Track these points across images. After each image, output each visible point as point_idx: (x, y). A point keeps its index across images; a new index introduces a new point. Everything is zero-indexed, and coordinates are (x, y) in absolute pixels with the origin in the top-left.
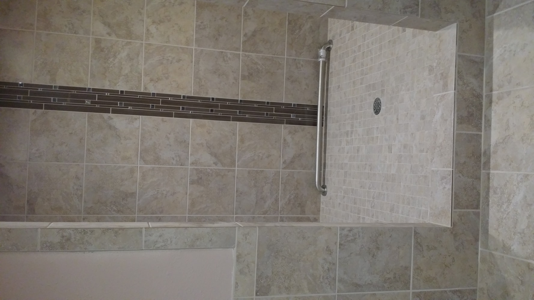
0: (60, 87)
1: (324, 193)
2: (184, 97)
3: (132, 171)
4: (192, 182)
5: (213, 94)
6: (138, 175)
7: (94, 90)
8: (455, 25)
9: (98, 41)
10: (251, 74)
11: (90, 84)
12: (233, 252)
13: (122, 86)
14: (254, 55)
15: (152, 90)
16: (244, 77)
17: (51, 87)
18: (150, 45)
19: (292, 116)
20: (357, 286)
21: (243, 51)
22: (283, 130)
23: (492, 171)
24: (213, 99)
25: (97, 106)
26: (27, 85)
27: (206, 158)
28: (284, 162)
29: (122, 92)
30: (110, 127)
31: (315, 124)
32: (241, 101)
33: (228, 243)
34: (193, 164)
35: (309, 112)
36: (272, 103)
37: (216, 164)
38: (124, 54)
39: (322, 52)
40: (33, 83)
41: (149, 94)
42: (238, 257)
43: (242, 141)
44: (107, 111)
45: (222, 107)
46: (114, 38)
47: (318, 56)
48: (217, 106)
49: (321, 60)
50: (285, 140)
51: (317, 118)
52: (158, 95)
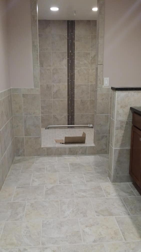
0: (74, 43)
1: (46, 129)
2: (74, 81)
3: (50, 66)
4: (47, 85)
5: (76, 91)
6: (49, 68)
7: (74, 53)
8: (95, 146)
9: (89, 54)
10: (83, 102)
11: (76, 52)
12: (33, 88)
13: (76, 62)
14: (89, 103)
15: (76, 71)
16: (81, 100)
17: (74, 40)
18: (89, 70)
19: (70, 117)
20: (25, 121)
21: (90, 100)
22: (66, 114)
23: (57, 157)
24: (74, 91)
25: (69, 54)
26: (74, 33)
27: (55, 89)
28: (55, 115)
29: (74, 62)
30: (63, 59)
31: (68, 125)
32: (74, 100)
33: (35, 86)
34: (53, 85)
35: (72, 123)
36: (74, 110)
37: (54, 92)
38: (86, 62)
39: (91, 125)
40: (75, 35)
41: (74, 70)
42: (32, 89)
43: (61, 101)
44: (68, 58)
45: (72, 94)
46: (91, 59)
47: (90, 124)
48: (72, 92)
49: (89, 125)
50: (63, 115)
51: (70, 125)
52: (74, 73)
